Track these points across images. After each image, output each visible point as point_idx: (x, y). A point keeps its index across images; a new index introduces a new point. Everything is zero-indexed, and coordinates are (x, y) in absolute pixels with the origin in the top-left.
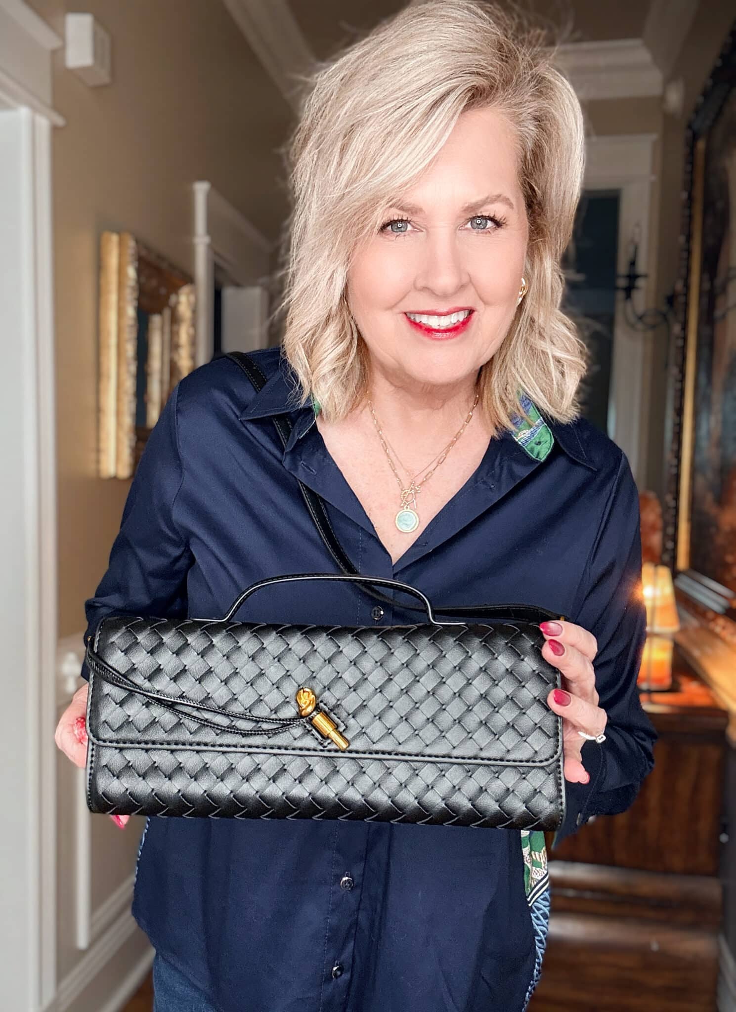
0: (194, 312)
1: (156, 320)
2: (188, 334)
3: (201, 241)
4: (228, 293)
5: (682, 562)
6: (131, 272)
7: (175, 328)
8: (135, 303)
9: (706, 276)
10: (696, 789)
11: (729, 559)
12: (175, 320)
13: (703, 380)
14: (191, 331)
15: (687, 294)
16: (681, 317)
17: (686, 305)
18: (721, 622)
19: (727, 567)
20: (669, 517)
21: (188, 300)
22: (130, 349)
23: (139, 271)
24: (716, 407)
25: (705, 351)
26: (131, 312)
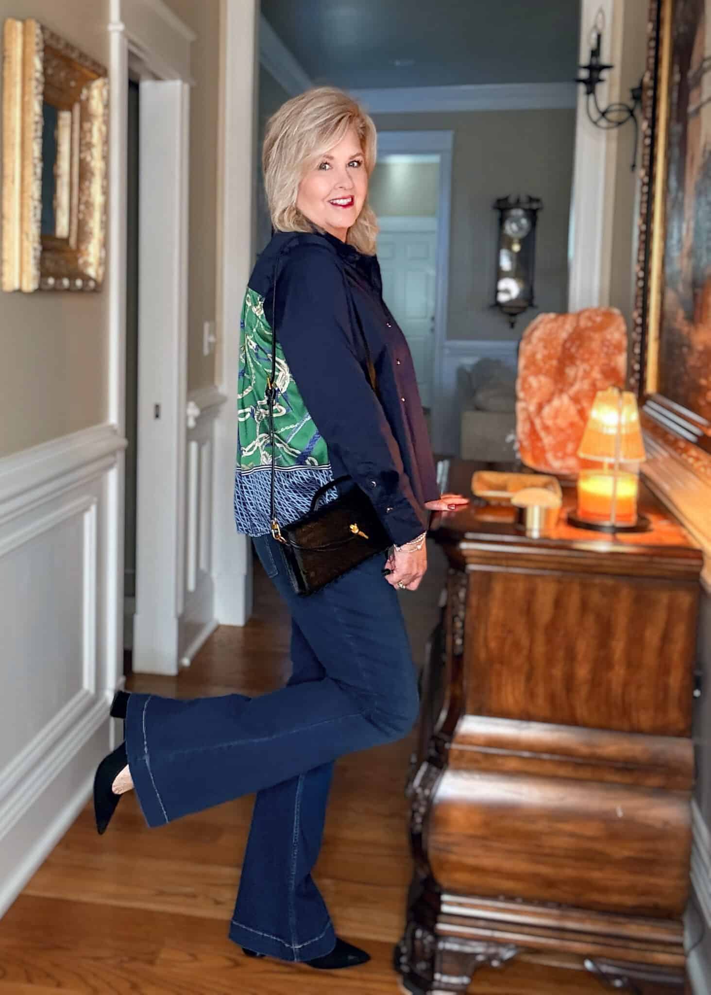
0: (107, 106)
1: (65, 117)
2: (100, 130)
3: (115, 28)
4: (146, 86)
5: (651, 387)
6: (37, 63)
7: (86, 126)
8: (40, 98)
9: (677, 68)
10: (666, 638)
11: (703, 382)
12: (86, 116)
13: (673, 183)
14: (104, 128)
15: (655, 88)
16: (649, 114)
17: (655, 100)
18: (694, 452)
19: (700, 390)
20: (636, 336)
21: (101, 94)
22: (36, 149)
23: (45, 62)
24: (689, 213)
25: (676, 151)
26: (36, 108)
